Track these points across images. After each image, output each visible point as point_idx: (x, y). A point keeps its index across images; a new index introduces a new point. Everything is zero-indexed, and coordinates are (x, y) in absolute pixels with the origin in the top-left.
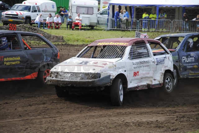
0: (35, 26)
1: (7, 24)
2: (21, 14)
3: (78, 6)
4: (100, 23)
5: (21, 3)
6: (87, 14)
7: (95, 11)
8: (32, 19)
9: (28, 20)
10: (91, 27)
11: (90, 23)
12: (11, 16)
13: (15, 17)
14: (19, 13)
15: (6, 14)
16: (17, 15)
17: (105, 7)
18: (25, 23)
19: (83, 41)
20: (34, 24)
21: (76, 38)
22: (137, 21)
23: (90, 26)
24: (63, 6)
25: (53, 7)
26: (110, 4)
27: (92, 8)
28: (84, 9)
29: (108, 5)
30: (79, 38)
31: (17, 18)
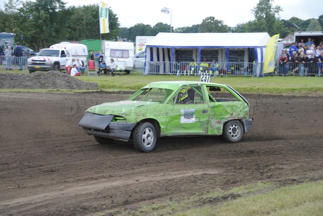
0: (65, 72)
1: (34, 71)
2: (49, 60)
3: (111, 50)
4: (136, 67)
5: (49, 48)
6: (122, 57)
7: (131, 54)
8: (61, 64)
9: (57, 66)
10: (127, 72)
11: (126, 67)
12: (38, 62)
13: (42, 63)
14: (47, 59)
15: (33, 61)
16: (45, 61)
17: (141, 50)
18: (54, 69)
19: (119, 87)
20: (64, 70)
21: (111, 84)
22: (178, 64)
23: (125, 71)
24: (94, 50)
25: (84, 51)
26: (147, 46)
27: (128, 51)
28: (119, 52)
29: (145, 47)
30: (114, 84)
31: (44, 64)
